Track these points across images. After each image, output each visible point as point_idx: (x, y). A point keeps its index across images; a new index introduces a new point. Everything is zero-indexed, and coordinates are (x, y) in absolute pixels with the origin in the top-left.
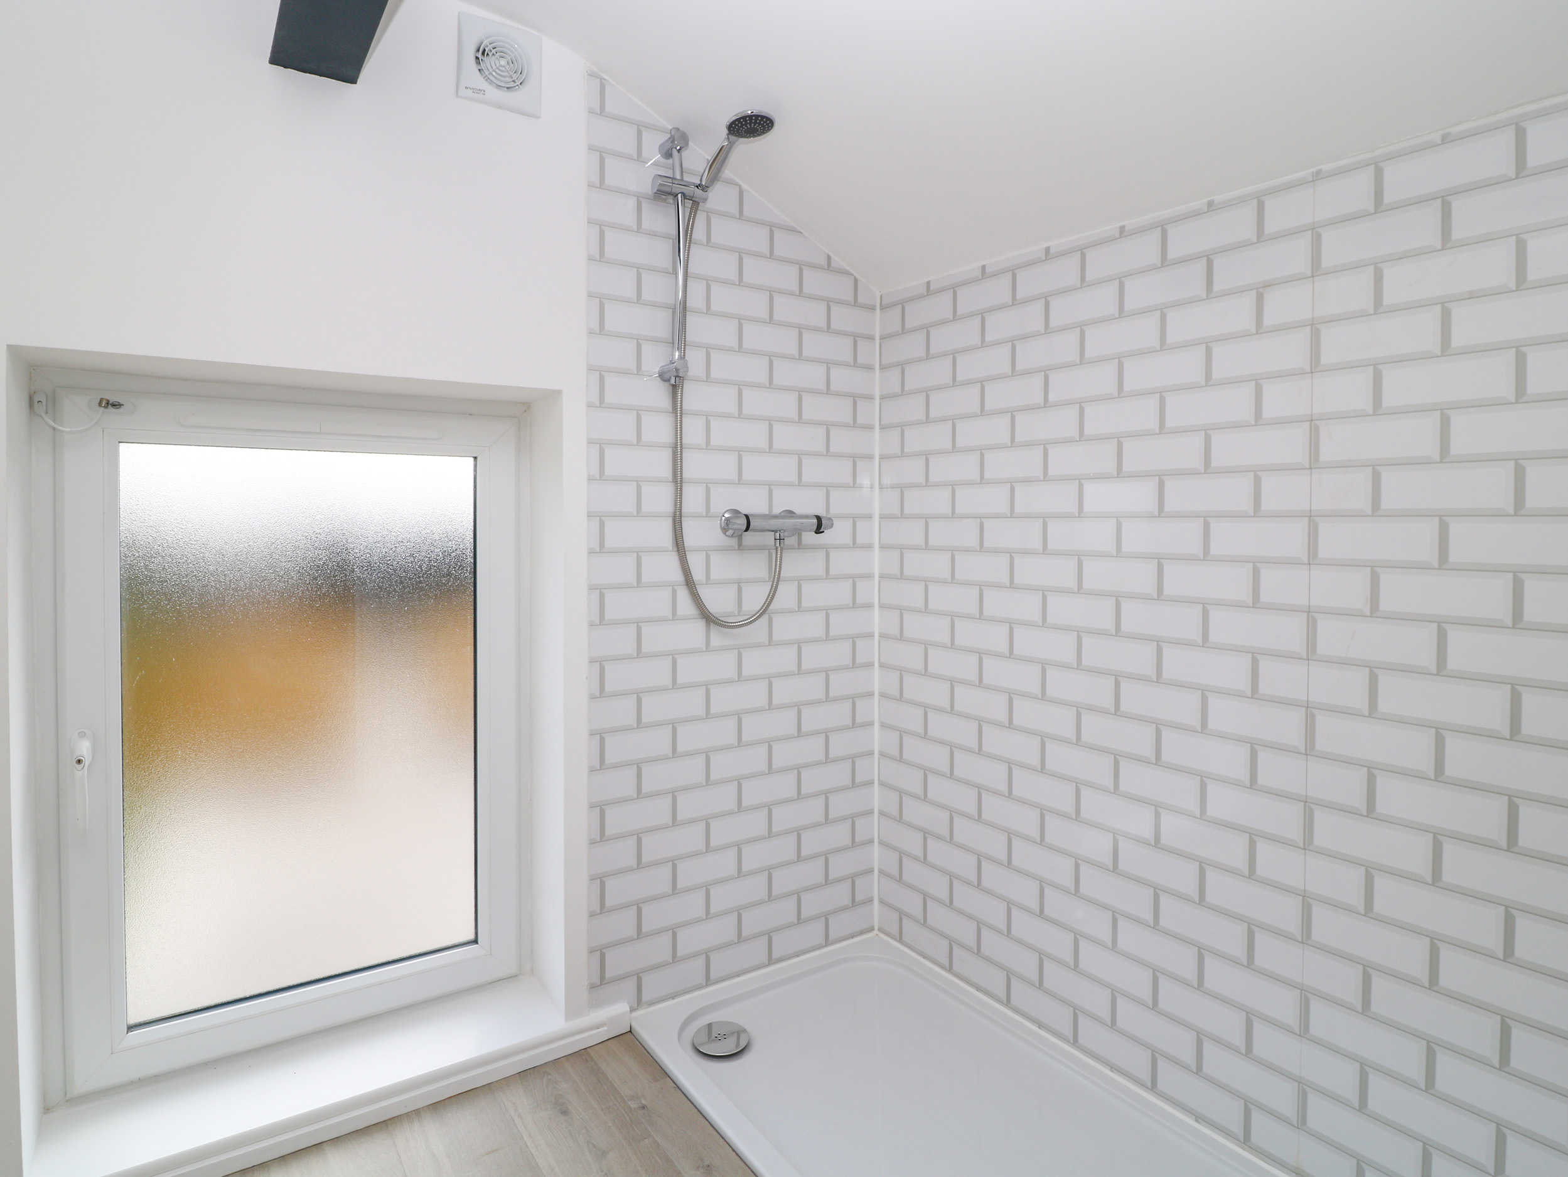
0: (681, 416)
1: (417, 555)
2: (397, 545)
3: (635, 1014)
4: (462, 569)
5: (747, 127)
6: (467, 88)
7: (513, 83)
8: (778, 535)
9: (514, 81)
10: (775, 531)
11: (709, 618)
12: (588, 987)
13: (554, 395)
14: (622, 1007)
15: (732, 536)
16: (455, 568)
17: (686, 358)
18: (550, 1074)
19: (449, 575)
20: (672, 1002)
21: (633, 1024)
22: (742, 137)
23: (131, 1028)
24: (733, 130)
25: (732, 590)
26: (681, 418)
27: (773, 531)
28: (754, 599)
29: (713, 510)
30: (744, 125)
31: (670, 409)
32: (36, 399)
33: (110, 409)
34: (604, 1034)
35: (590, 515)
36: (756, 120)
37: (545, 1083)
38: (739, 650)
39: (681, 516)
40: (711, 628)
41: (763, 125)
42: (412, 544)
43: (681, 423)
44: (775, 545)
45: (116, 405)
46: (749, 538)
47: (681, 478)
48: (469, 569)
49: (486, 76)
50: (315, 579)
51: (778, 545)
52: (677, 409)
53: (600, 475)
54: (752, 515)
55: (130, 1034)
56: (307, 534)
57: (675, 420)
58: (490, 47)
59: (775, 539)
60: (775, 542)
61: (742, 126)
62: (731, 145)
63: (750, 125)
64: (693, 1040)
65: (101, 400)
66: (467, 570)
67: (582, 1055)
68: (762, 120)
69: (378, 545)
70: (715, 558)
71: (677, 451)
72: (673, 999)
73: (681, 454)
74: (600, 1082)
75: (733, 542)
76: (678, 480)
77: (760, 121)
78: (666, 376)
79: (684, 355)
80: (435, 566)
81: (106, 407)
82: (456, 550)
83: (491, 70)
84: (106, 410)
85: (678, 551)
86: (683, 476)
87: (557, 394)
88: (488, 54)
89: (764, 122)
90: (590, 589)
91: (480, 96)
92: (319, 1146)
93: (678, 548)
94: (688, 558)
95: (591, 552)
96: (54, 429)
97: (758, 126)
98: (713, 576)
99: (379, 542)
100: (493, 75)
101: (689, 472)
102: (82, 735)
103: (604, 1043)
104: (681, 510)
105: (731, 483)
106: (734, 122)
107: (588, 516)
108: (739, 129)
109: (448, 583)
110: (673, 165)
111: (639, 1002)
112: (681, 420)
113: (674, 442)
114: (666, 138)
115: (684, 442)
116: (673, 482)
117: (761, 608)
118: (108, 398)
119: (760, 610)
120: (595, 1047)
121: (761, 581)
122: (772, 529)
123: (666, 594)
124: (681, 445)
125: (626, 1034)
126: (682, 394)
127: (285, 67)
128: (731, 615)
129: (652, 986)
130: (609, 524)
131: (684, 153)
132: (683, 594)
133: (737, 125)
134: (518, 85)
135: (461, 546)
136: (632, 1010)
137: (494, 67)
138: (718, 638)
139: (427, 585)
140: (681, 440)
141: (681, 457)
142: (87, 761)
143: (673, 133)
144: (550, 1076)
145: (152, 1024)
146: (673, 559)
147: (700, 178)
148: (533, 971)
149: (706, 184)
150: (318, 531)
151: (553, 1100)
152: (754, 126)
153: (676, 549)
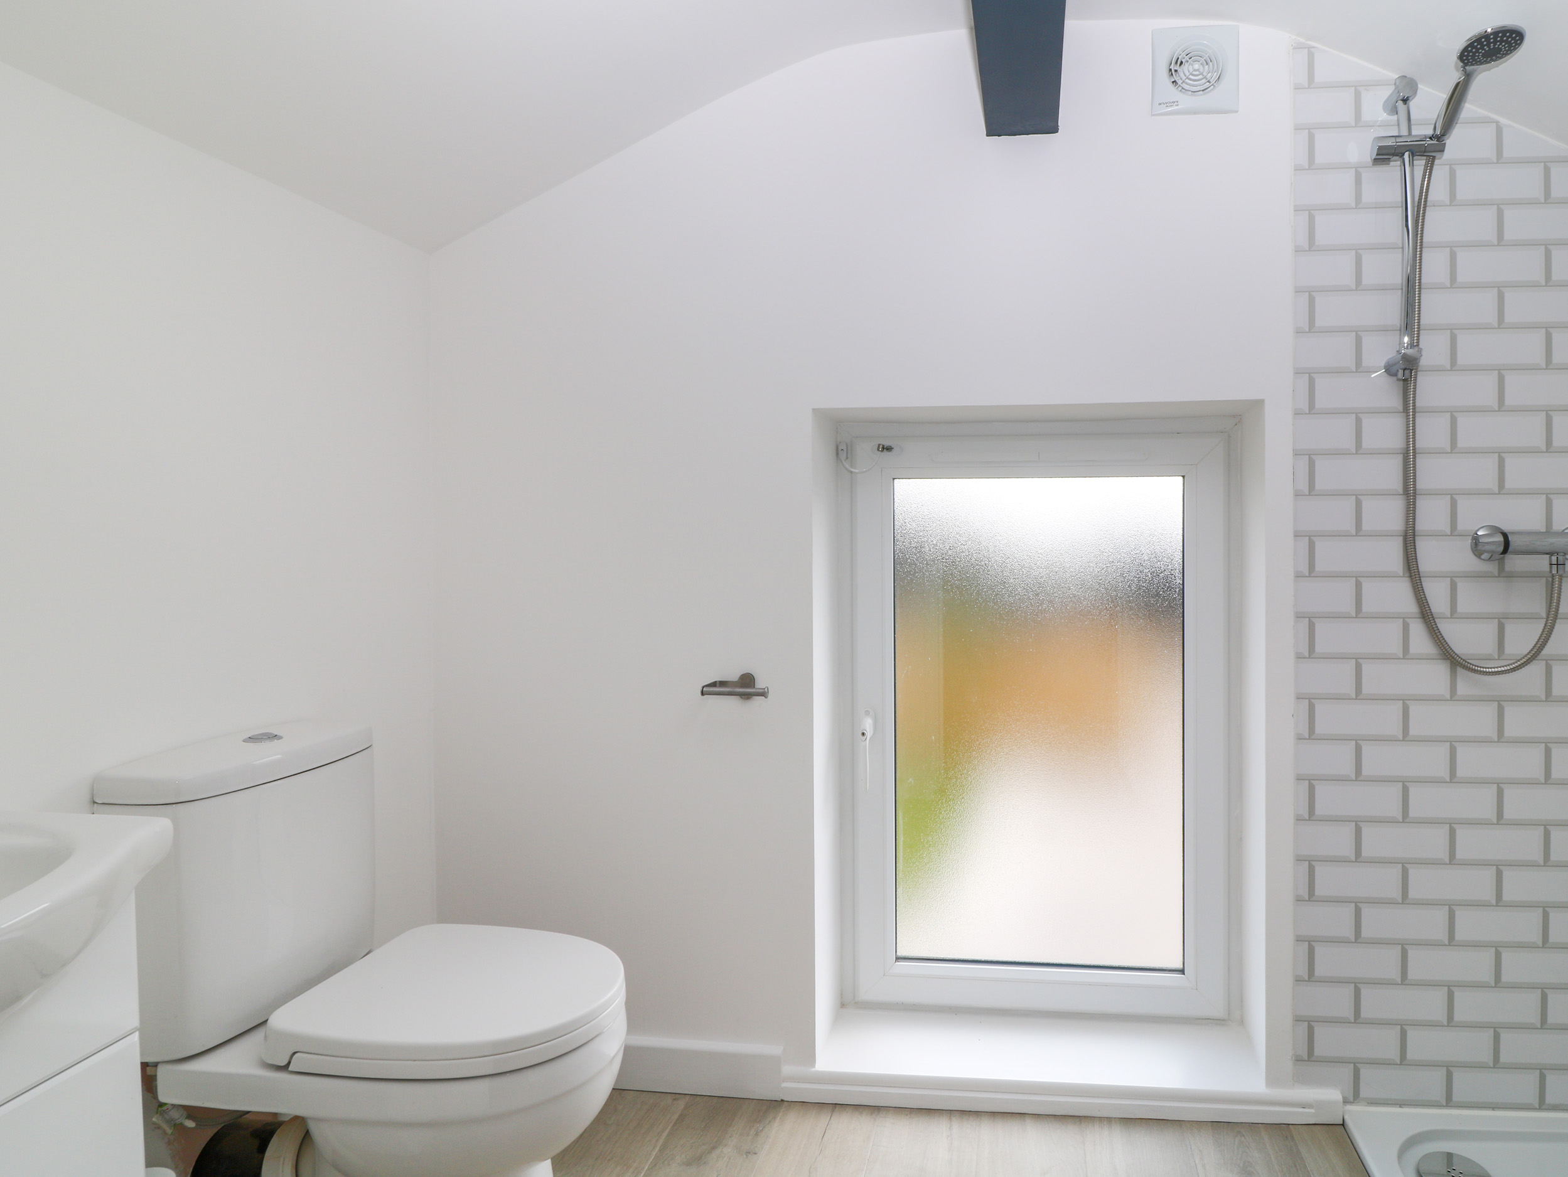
0: (1414, 415)
1: (1127, 575)
2: (1108, 565)
3: (1349, 1107)
4: (1170, 590)
5: (1485, 50)
6: (1160, 104)
7: (1208, 83)
8: (1554, 559)
9: (1209, 82)
10: (1551, 554)
11: (1454, 661)
12: (1293, 1058)
13: (1257, 405)
14: (1333, 1095)
15: (1490, 559)
16: (1163, 588)
17: (1421, 346)
18: (1244, 1136)
19: (1157, 596)
20: (1397, 1110)
21: (1346, 1117)
22: (1481, 64)
23: (898, 959)
24: (1467, 59)
25: (1491, 628)
26: (1414, 418)
27: (1547, 554)
28: (1521, 639)
29: (1461, 526)
30: (1480, 49)
31: (1401, 408)
32: (840, 448)
33: (886, 453)
34: (1308, 1116)
35: (1297, 535)
36: (1495, 38)
37: (1236, 1143)
38: (1501, 704)
39: (1414, 535)
40: (1458, 671)
41: (1506, 42)
42: (1122, 564)
43: (1414, 424)
44: (1551, 571)
45: (889, 449)
46: (1515, 562)
47: (1415, 490)
48: (1177, 590)
49: (1180, 86)
50: (1037, 595)
51: (1554, 572)
52: (1409, 408)
53: (1310, 490)
54: (1513, 533)
55: (897, 963)
56: (1031, 554)
57: (1405, 420)
58: (1183, 55)
59: (1551, 564)
60: (1551, 568)
61: (1477, 51)
62: (1468, 77)
63: (1489, 47)
64: (1419, 1163)
65: (879, 445)
66: (1175, 591)
67: (1282, 1130)
68: (1504, 35)
69: (1091, 565)
70: (1464, 589)
71: (1409, 457)
72: (1400, 1107)
73: (1414, 461)
74: (1296, 1166)
75: (1492, 567)
76: (1410, 493)
77: (1502, 37)
78: (1394, 370)
79: (1418, 342)
80: (1144, 586)
81: (882, 451)
82: (1165, 570)
83: (1184, 78)
84: (883, 453)
85: (1411, 576)
86: (1417, 487)
87: (1260, 403)
88: (1182, 63)
89: (1508, 37)
90: (1298, 617)
91: (1175, 108)
92: (1022, 1115)
93: (1411, 573)
94: (1424, 586)
95: (1298, 576)
96: (851, 472)
97: (1500, 44)
98: (1462, 608)
99: (1092, 562)
100: (1187, 84)
101: (1424, 481)
102: (867, 713)
103: (1310, 1126)
104: (1414, 527)
105: (1488, 493)
106: (1465, 50)
107: (1295, 536)
108: (1473, 57)
109: (1156, 604)
110: (1398, 120)
111: (1355, 1096)
112: (1414, 420)
113: (1405, 446)
114: (1391, 92)
115: (1418, 445)
116: (1404, 494)
117: (1530, 652)
118: (883, 444)
119: (1528, 654)
120: (1299, 1126)
121: (1532, 617)
122: (1548, 552)
123: (1396, 627)
124: (1414, 449)
125: (1338, 1126)
126: (1415, 388)
127: (999, 136)
128: (1489, 658)
129: (1373, 1081)
130: (1320, 545)
131: (1412, 104)
132: (1417, 629)
133: (1471, 51)
134: (1213, 85)
135: (1170, 566)
136: (1346, 1101)
137: (1187, 74)
138: (1466, 684)
139: (1136, 605)
140: (1414, 444)
141: (1414, 464)
142: (869, 735)
143: (1397, 84)
144: (1243, 1139)
145: (913, 961)
146: (1403, 588)
147: (1433, 126)
148: (1242, 1021)
149: (1440, 133)
150: (1040, 552)
151: (1241, 1165)
152: (1494, 46)
153: (1407, 575)
